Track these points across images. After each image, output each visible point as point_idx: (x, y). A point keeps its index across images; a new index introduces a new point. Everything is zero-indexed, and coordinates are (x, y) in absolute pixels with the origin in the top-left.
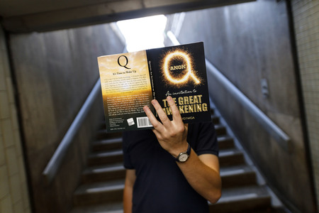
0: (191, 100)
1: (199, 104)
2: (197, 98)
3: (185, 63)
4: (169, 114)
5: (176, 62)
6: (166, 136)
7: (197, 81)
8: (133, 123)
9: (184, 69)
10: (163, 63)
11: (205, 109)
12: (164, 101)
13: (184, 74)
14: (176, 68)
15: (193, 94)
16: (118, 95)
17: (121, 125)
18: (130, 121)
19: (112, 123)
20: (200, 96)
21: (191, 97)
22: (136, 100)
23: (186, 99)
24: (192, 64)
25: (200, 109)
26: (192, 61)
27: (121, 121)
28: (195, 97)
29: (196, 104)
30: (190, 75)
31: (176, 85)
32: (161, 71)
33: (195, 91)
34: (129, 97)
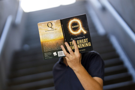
0: (83, 41)
1: (87, 43)
2: (86, 40)
3: (79, 24)
4: (73, 49)
5: (74, 24)
6: (71, 59)
7: (85, 32)
8: (56, 55)
9: (78, 27)
10: (68, 25)
11: (90, 45)
12: (70, 43)
13: (78, 29)
14: (75, 27)
15: (84, 38)
16: (48, 41)
17: (50, 56)
18: (55, 54)
19: (46, 55)
20: (87, 39)
21: (83, 40)
22: (57, 43)
23: (80, 41)
24: (82, 24)
25: (88, 45)
26: (81, 23)
27: (50, 54)
28: (85, 40)
29: (85, 43)
30: (81, 30)
31: (75, 35)
32: (68, 28)
33: (84, 37)
34: (54, 42)
